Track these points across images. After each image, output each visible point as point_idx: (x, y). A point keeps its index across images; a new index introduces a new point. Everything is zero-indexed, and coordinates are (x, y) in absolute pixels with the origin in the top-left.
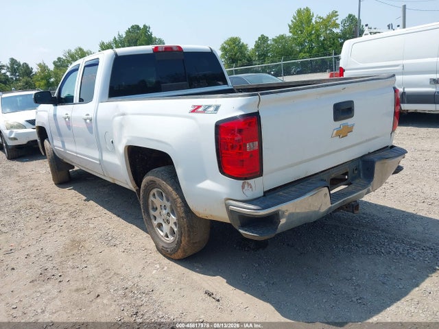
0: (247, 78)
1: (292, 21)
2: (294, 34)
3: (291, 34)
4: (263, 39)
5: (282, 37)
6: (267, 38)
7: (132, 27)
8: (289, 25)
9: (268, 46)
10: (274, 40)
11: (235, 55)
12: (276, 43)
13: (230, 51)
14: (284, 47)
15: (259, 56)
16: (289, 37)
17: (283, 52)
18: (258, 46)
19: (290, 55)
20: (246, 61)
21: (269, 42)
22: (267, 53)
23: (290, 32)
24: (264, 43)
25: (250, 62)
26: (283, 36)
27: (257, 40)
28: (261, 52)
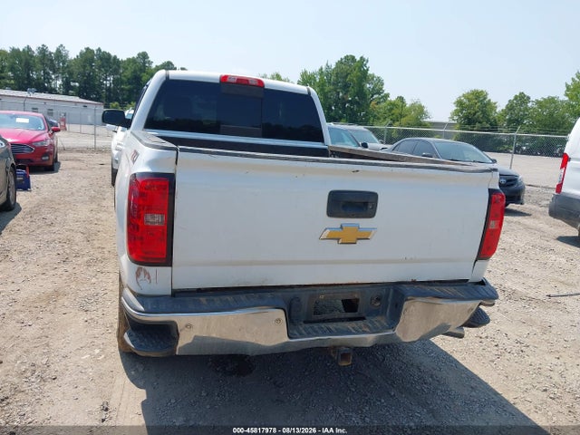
0: (437, 144)
1: (573, 79)
2: (571, 99)
3: (567, 99)
4: (522, 99)
5: (551, 100)
6: (529, 98)
7: (346, 57)
8: (566, 84)
9: (527, 109)
10: (538, 102)
11: (475, 114)
12: (541, 107)
13: (469, 107)
14: (551, 115)
15: (510, 121)
16: (562, 102)
17: (548, 122)
18: (510, 107)
19: (559, 127)
20: (488, 125)
21: (530, 105)
22: (522, 119)
23: (567, 95)
24: (521, 105)
25: (494, 127)
26: (553, 98)
27: (512, 98)
28: (514, 117)
